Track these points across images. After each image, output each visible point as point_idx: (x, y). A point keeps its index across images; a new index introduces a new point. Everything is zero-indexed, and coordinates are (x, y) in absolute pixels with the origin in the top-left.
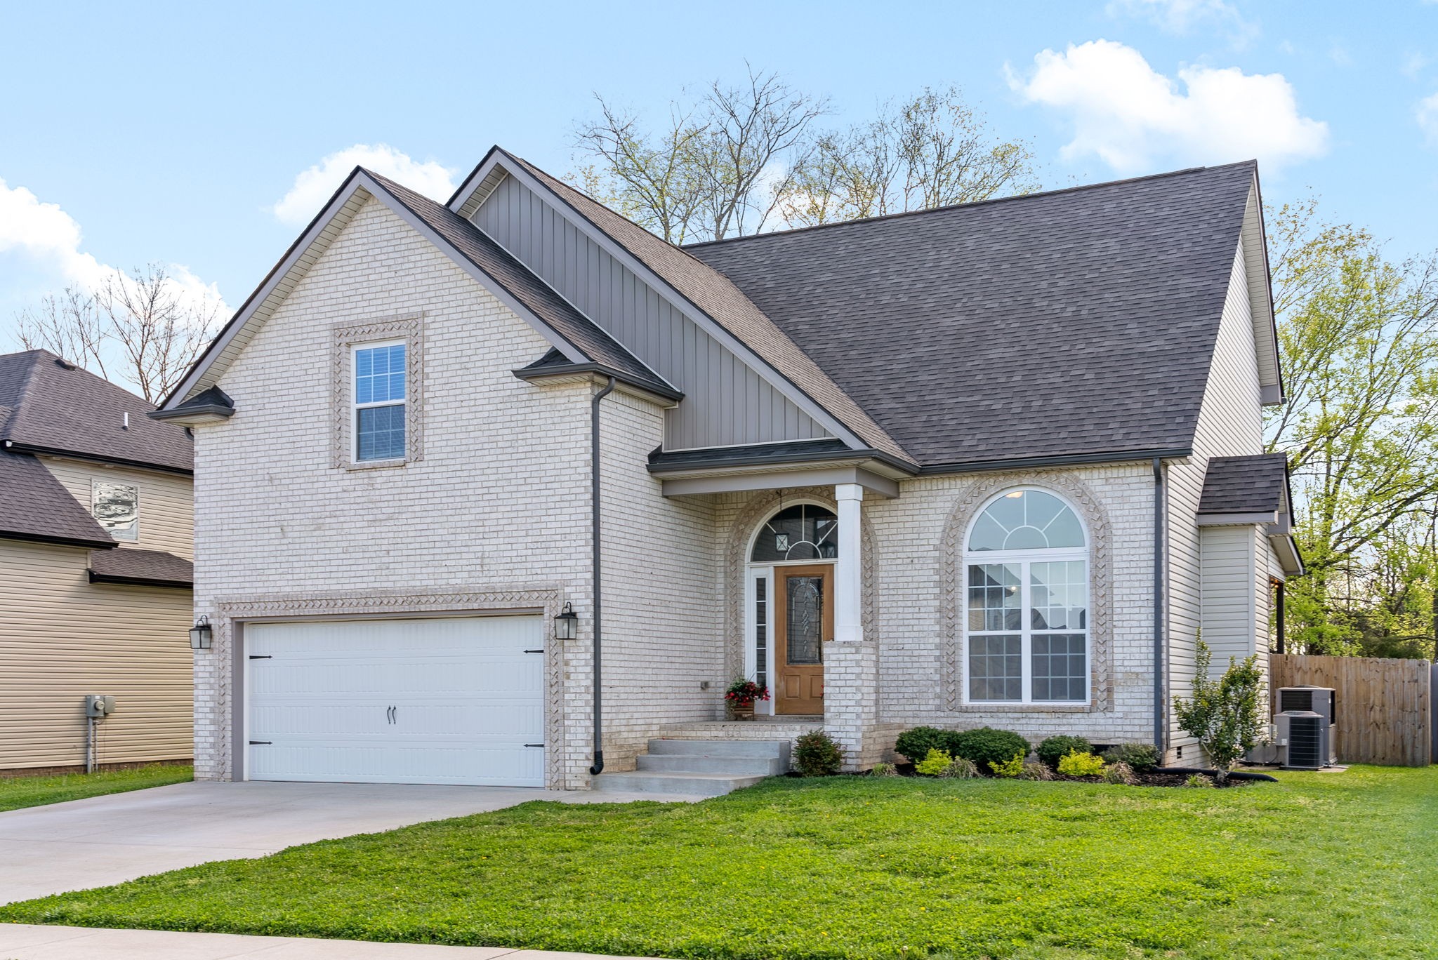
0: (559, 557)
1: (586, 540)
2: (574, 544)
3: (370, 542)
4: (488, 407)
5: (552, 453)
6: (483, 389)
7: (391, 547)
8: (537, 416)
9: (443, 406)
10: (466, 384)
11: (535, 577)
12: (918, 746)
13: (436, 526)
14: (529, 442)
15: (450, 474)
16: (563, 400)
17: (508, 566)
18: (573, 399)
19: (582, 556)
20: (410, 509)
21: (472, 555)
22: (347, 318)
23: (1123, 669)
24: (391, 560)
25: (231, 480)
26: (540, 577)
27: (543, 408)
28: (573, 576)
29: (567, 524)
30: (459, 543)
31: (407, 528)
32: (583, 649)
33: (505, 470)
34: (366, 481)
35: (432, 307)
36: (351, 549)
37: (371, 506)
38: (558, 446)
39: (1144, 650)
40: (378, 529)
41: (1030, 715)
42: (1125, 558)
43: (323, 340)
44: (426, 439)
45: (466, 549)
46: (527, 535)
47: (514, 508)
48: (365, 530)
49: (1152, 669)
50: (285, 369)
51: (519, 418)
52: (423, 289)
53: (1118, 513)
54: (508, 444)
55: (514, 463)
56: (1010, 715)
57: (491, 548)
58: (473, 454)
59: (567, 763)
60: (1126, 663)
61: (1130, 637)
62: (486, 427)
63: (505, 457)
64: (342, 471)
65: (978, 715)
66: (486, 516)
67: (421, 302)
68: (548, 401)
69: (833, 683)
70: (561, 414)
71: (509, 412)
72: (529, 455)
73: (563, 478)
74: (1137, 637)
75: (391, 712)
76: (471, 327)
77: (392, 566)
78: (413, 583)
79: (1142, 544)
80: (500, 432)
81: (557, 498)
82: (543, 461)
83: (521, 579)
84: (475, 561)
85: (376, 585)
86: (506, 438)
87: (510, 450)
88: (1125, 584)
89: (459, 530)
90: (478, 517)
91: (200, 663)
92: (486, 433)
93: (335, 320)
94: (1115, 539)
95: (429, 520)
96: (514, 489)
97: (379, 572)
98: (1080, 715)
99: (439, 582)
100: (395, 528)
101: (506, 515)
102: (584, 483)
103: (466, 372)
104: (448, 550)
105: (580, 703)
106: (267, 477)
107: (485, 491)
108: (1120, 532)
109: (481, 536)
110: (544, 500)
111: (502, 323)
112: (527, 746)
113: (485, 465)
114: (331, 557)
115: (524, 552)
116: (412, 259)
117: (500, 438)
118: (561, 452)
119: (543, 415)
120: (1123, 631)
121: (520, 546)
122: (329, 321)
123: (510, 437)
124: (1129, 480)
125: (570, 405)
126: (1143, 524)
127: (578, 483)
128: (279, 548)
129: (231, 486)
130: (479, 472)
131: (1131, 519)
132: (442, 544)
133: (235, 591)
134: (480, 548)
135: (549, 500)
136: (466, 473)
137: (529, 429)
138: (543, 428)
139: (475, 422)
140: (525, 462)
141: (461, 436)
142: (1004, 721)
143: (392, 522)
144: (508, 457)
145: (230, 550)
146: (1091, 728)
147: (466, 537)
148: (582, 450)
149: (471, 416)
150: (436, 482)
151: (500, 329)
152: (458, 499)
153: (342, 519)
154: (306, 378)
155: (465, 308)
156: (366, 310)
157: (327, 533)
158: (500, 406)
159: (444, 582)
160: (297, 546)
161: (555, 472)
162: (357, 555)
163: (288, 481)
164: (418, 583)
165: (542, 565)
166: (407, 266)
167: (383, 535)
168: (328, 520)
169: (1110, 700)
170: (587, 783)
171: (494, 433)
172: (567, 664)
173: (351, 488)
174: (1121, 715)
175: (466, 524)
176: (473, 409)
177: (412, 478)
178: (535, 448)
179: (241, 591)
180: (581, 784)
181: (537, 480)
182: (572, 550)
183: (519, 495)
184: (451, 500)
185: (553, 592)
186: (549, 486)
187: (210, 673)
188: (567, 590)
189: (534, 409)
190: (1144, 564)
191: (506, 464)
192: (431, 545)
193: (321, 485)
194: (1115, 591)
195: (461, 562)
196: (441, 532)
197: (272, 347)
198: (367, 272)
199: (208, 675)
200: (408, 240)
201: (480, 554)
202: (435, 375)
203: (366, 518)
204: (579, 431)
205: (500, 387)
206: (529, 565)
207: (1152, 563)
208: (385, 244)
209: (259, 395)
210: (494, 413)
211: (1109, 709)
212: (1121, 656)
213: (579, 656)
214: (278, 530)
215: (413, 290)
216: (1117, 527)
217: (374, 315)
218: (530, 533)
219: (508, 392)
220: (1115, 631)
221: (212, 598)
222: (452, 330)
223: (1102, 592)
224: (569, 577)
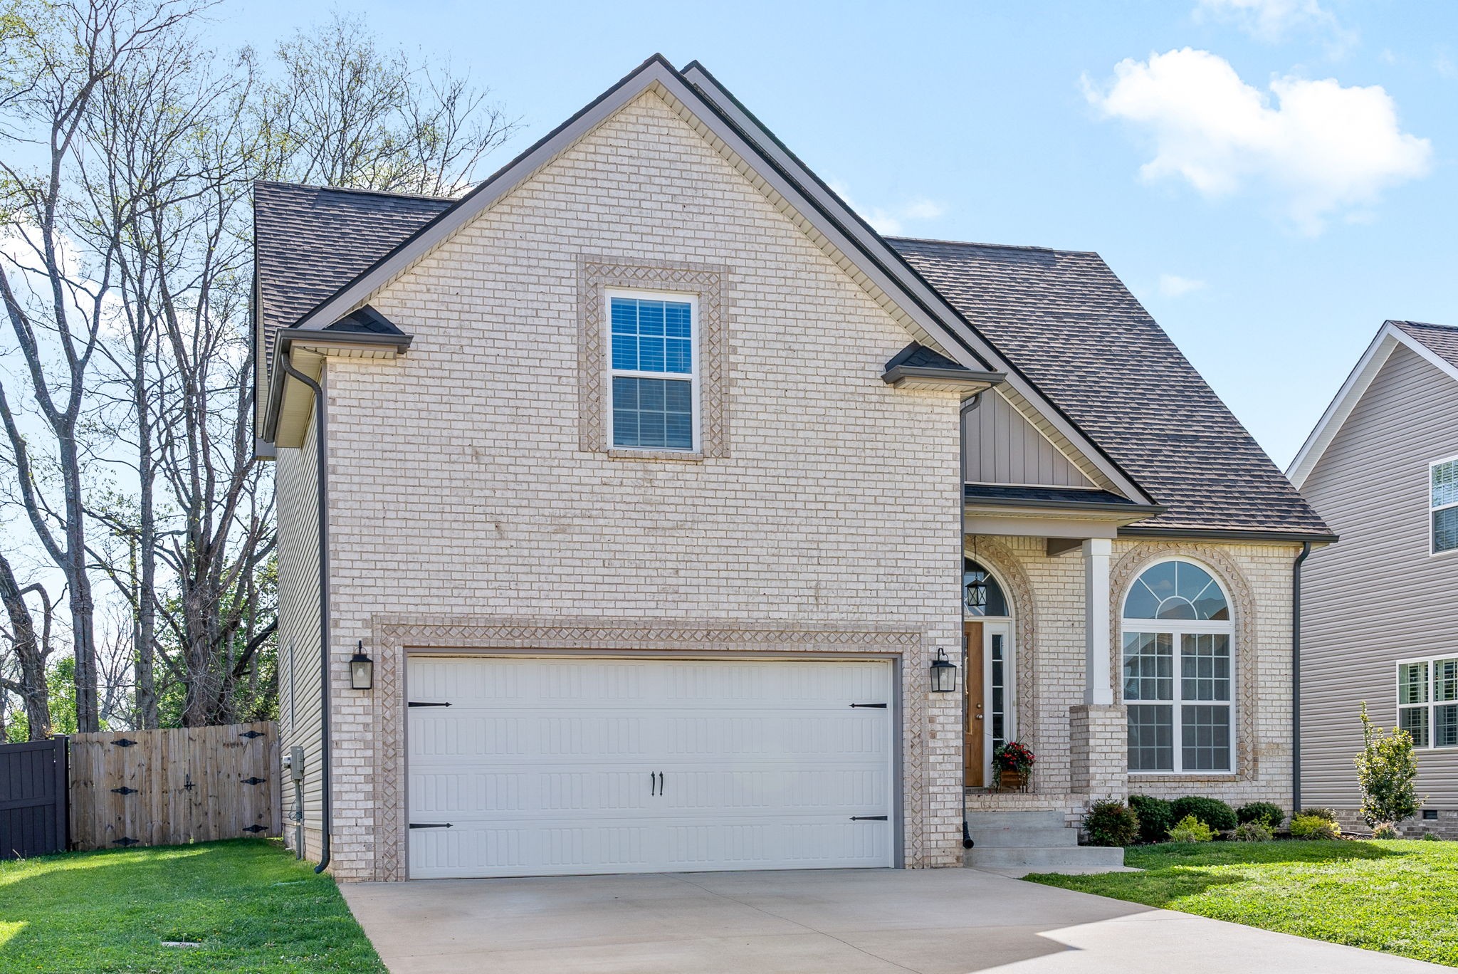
0: (920, 594)
1: (955, 577)
2: (939, 580)
3: (648, 556)
4: (823, 403)
5: (911, 470)
6: (817, 379)
7: (682, 565)
8: (891, 423)
9: (757, 392)
10: (793, 370)
11: (889, 616)
12: (1151, 815)
13: (750, 543)
14: (880, 453)
15: (769, 480)
16: (924, 410)
17: (852, 601)
18: (937, 410)
19: (951, 595)
20: (710, 518)
21: (803, 584)
22: (606, 252)
23: (1266, 740)
24: (682, 581)
25: (400, 447)
26: (896, 617)
27: (900, 415)
28: (939, 618)
29: (931, 557)
30: (784, 568)
31: (706, 542)
32: (953, 704)
33: (847, 483)
34: (640, 474)
35: (739, 262)
36: (616, 563)
37: (648, 508)
38: (919, 463)
39: (1283, 722)
40: (660, 540)
41: (1186, 784)
42: (1267, 634)
43: (567, 274)
44: (733, 431)
45: (794, 576)
46: (878, 565)
47: (860, 531)
48: (639, 540)
49: (1290, 740)
50: (498, 302)
51: (867, 422)
52: (726, 237)
53: (1262, 590)
54: (853, 452)
55: (861, 476)
56: (1167, 784)
57: (829, 577)
58: (802, 457)
59: (933, 837)
60: (1269, 734)
61: (1272, 709)
62: (822, 427)
63: (848, 468)
64: (599, 456)
65: (1137, 785)
66: (822, 538)
67: (723, 253)
68: (905, 408)
69: (1098, 749)
70: (923, 425)
71: (853, 413)
72: (879, 469)
73: (925, 502)
74: (1277, 710)
75: (657, 781)
76: (798, 299)
77: (682, 590)
78: (716, 614)
79: (1282, 622)
80: (841, 436)
81: (919, 525)
82: (899, 478)
83: (870, 617)
84: (807, 592)
85: (658, 613)
86: (848, 444)
87: (854, 460)
88: (1268, 659)
89: (783, 552)
90: (810, 537)
91: (344, 710)
92: (821, 435)
93: (585, 250)
94: (1259, 615)
95: (739, 535)
96: (861, 507)
97: (662, 597)
98: (1230, 784)
99: (755, 615)
100: (687, 541)
101: (849, 538)
102: (952, 511)
103: (791, 354)
104: (768, 575)
105: (949, 767)
106: (468, 451)
107: (821, 506)
108: (1263, 609)
109: (815, 561)
110: (901, 525)
111: (842, 302)
112: (854, 819)
113: (821, 475)
114: (584, 571)
115: (875, 586)
116: (710, 193)
117: (841, 444)
118: (923, 471)
119: (898, 423)
120: (1266, 703)
121: (868, 578)
122: (577, 249)
123: (855, 444)
124: (1271, 560)
125: (934, 417)
126: (1282, 603)
127: (944, 510)
128: (493, 552)
129: (401, 456)
130: (811, 482)
131: (1272, 597)
132: (759, 567)
133: (411, 608)
134: (814, 576)
135: (907, 525)
136: (793, 481)
137: (879, 437)
138: (899, 438)
139: (806, 418)
140: (875, 477)
141: (786, 433)
142: (1162, 791)
143: (682, 533)
144: (853, 468)
145: (401, 549)
146: (1240, 796)
147: (795, 560)
148: (950, 472)
149: (799, 410)
150: (749, 487)
151: (839, 309)
152: (780, 513)
153: (602, 522)
154: (537, 321)
155: (789, 274)
156: (637, 246)
157: (576, 538)
158: (840, 404)
159: (762, 615)
160: (526, 552)
161: (914, 494)
162: (627, 572)
163: (507, 461)
164: (724, 614)
165: (898, 602)
166: (702, 201)
167: (669, 548)
168: (577, 521)
169: (1255, 770)
170: (958, 859)
171: (833, 436)
172: (932, 720)
173: (617, 481)
174: (1264, 783)
175: (794, 545)
176: (803, 402)
177: (713, 478)
178: (888, 461)
179: (421, 609)
180: (951, 860)
181: (891, 501)
182: (938, 588)
183: (868, 516)
184: (773, 512)
185: (915, 634)
186: (907, 509)
187: (366, 725)
188: (931, 634)
189: (887, 414)
190: (1283, 641)
191: (849, 476)
192: (743, 567)
193: (565, 472)
194: (1260, 665)
195: (787, 592)
196: (756, 551)
197: (474, 267)
198: (638, 195)
199: (361, 728)
200: (703, 168)
201: (814, 584)
202: (747, 351)
203: (640, 523)
204: (945, 449)
205: (840, 380)
206: (881, 602)
207: (1291, 641)
208: (666, 164)
209: (453, 332)
210: (833, 412)
211: (1254, 778)
212: (1264, 728)
213: (947, 711)
214: (492, 527)
215: (711, 235)
216: (1261, 603)
217: (649, 255)
218: (883, 562)
219: (852, 389)
220: (1260, 703)
221: (368, 616)
222: (769, 297)
223: (1249, 667)
224: (933, 618)
